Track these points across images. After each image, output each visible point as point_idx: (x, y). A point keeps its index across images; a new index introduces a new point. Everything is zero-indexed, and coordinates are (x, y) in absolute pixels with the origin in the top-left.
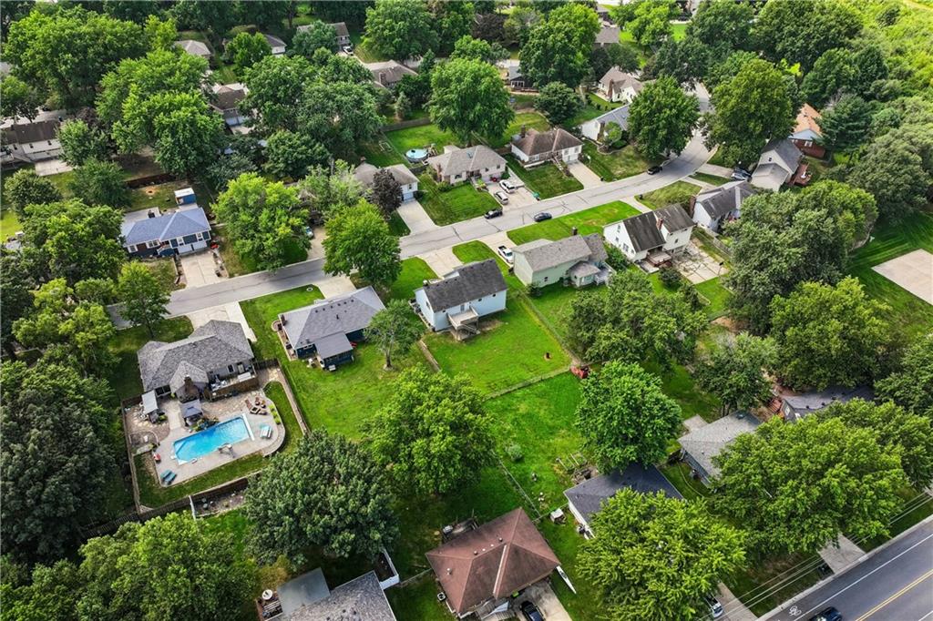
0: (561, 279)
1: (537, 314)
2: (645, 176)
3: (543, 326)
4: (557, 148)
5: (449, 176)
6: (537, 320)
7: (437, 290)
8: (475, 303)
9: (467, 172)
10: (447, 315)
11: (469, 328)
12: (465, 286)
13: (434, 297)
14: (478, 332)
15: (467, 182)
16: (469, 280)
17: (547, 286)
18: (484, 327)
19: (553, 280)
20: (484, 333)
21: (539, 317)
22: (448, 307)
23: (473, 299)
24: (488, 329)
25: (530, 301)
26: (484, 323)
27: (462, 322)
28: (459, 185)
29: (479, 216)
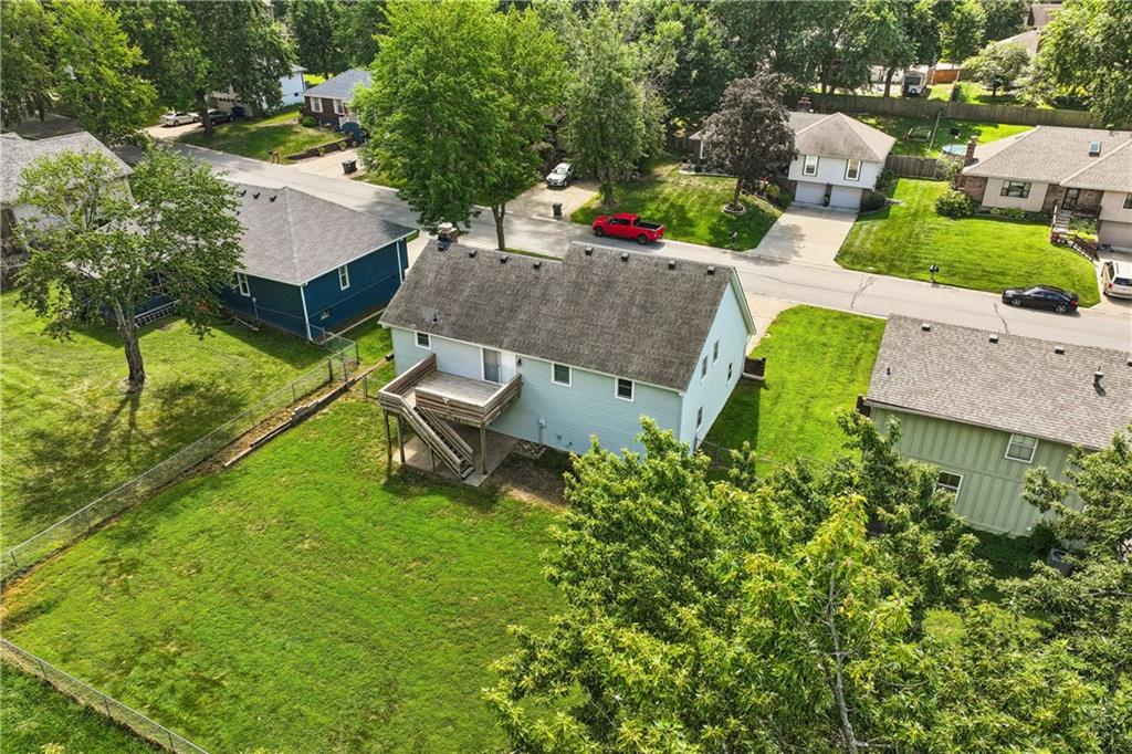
5: (987, 180)
7: (455, 267)
9: (1053, 187)
12: (545, 299)
13: (430, 278)
15: (1039, 219)
28: (1008, 216)
29: (985, 289)
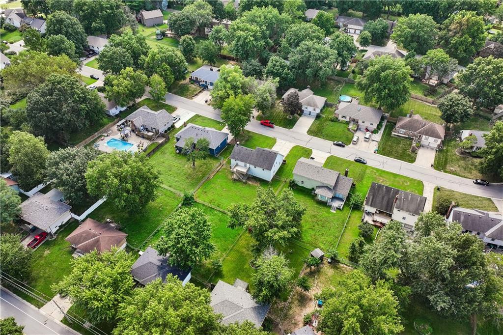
0: (313, 189)
2: (471, 182)
4: (420, 133)
5: (339, 115)
8: (252, 167)
9: (350, 118)
12: (253, 156)
15: (348, 123)
17: (303, 187)
18: (249, 181)
19: (307, 186)
28: (342, 122)
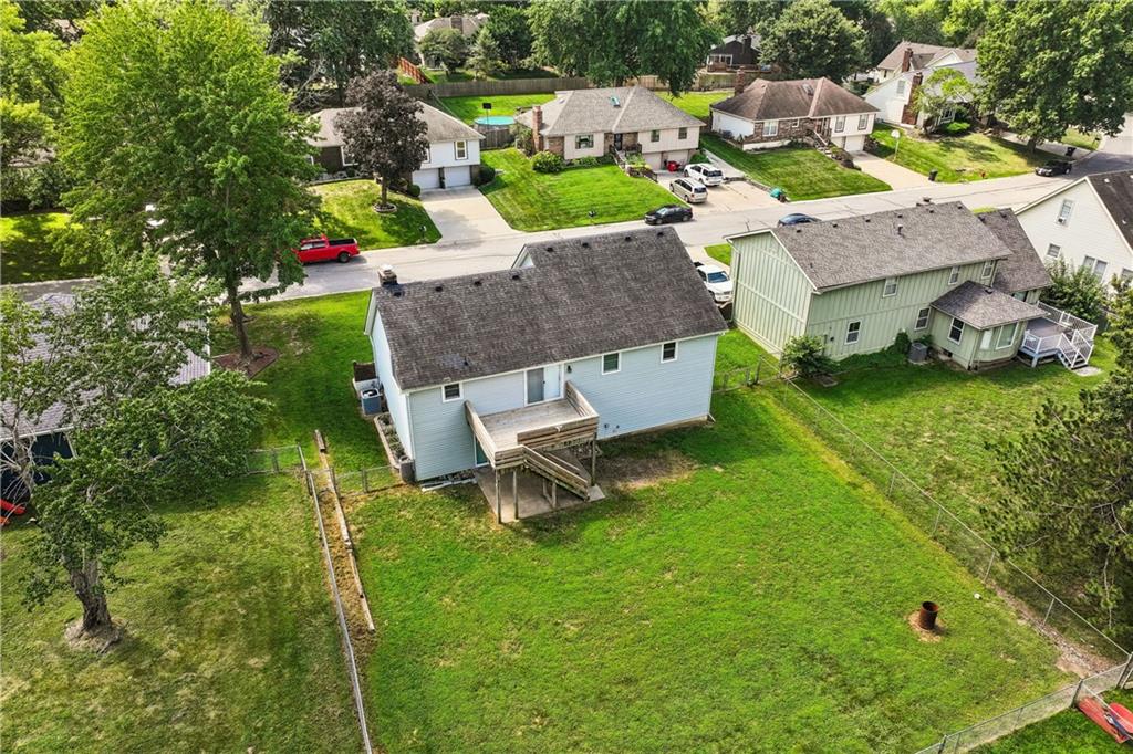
0: (902, 337)
1: (833, 443)
3: (869, 487)
4: (820, 111)
5: (562, 138)
6: (838, 463)
7: (431, 307)
8: (589, 369)
9: (607, 135)
10: (466, 408)
11: (554, 467)
12: (552, 303)
13: (415, 327)
14: (597, 494)
15: (606, 160)
16: (570, 284)
17: (855, 359)
18: (622, 476)
19: (876, 338)
20: (622, 504)
21: (844, 453)
22: (470, 371)
23: (580, 351)
24: (639, 485)
25: (802, 398)
26: (623, 463)
27: (522, 438)
28: (587, 164)
29: (630, 220)
